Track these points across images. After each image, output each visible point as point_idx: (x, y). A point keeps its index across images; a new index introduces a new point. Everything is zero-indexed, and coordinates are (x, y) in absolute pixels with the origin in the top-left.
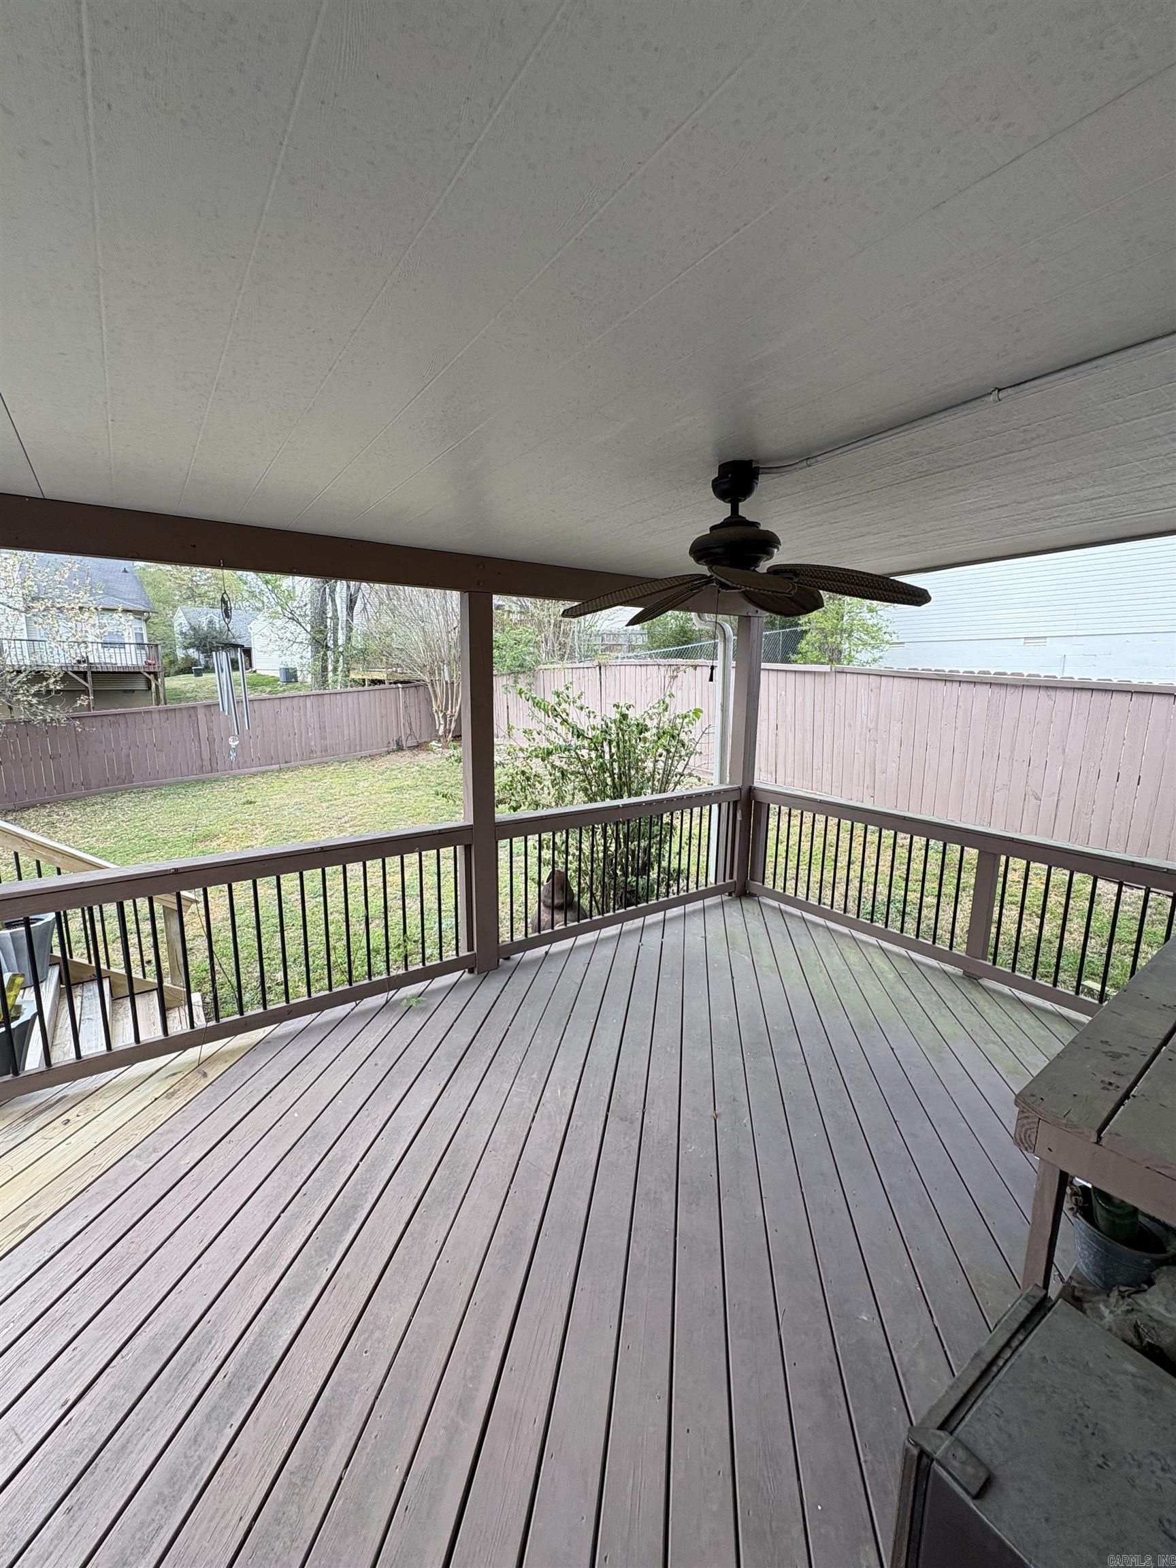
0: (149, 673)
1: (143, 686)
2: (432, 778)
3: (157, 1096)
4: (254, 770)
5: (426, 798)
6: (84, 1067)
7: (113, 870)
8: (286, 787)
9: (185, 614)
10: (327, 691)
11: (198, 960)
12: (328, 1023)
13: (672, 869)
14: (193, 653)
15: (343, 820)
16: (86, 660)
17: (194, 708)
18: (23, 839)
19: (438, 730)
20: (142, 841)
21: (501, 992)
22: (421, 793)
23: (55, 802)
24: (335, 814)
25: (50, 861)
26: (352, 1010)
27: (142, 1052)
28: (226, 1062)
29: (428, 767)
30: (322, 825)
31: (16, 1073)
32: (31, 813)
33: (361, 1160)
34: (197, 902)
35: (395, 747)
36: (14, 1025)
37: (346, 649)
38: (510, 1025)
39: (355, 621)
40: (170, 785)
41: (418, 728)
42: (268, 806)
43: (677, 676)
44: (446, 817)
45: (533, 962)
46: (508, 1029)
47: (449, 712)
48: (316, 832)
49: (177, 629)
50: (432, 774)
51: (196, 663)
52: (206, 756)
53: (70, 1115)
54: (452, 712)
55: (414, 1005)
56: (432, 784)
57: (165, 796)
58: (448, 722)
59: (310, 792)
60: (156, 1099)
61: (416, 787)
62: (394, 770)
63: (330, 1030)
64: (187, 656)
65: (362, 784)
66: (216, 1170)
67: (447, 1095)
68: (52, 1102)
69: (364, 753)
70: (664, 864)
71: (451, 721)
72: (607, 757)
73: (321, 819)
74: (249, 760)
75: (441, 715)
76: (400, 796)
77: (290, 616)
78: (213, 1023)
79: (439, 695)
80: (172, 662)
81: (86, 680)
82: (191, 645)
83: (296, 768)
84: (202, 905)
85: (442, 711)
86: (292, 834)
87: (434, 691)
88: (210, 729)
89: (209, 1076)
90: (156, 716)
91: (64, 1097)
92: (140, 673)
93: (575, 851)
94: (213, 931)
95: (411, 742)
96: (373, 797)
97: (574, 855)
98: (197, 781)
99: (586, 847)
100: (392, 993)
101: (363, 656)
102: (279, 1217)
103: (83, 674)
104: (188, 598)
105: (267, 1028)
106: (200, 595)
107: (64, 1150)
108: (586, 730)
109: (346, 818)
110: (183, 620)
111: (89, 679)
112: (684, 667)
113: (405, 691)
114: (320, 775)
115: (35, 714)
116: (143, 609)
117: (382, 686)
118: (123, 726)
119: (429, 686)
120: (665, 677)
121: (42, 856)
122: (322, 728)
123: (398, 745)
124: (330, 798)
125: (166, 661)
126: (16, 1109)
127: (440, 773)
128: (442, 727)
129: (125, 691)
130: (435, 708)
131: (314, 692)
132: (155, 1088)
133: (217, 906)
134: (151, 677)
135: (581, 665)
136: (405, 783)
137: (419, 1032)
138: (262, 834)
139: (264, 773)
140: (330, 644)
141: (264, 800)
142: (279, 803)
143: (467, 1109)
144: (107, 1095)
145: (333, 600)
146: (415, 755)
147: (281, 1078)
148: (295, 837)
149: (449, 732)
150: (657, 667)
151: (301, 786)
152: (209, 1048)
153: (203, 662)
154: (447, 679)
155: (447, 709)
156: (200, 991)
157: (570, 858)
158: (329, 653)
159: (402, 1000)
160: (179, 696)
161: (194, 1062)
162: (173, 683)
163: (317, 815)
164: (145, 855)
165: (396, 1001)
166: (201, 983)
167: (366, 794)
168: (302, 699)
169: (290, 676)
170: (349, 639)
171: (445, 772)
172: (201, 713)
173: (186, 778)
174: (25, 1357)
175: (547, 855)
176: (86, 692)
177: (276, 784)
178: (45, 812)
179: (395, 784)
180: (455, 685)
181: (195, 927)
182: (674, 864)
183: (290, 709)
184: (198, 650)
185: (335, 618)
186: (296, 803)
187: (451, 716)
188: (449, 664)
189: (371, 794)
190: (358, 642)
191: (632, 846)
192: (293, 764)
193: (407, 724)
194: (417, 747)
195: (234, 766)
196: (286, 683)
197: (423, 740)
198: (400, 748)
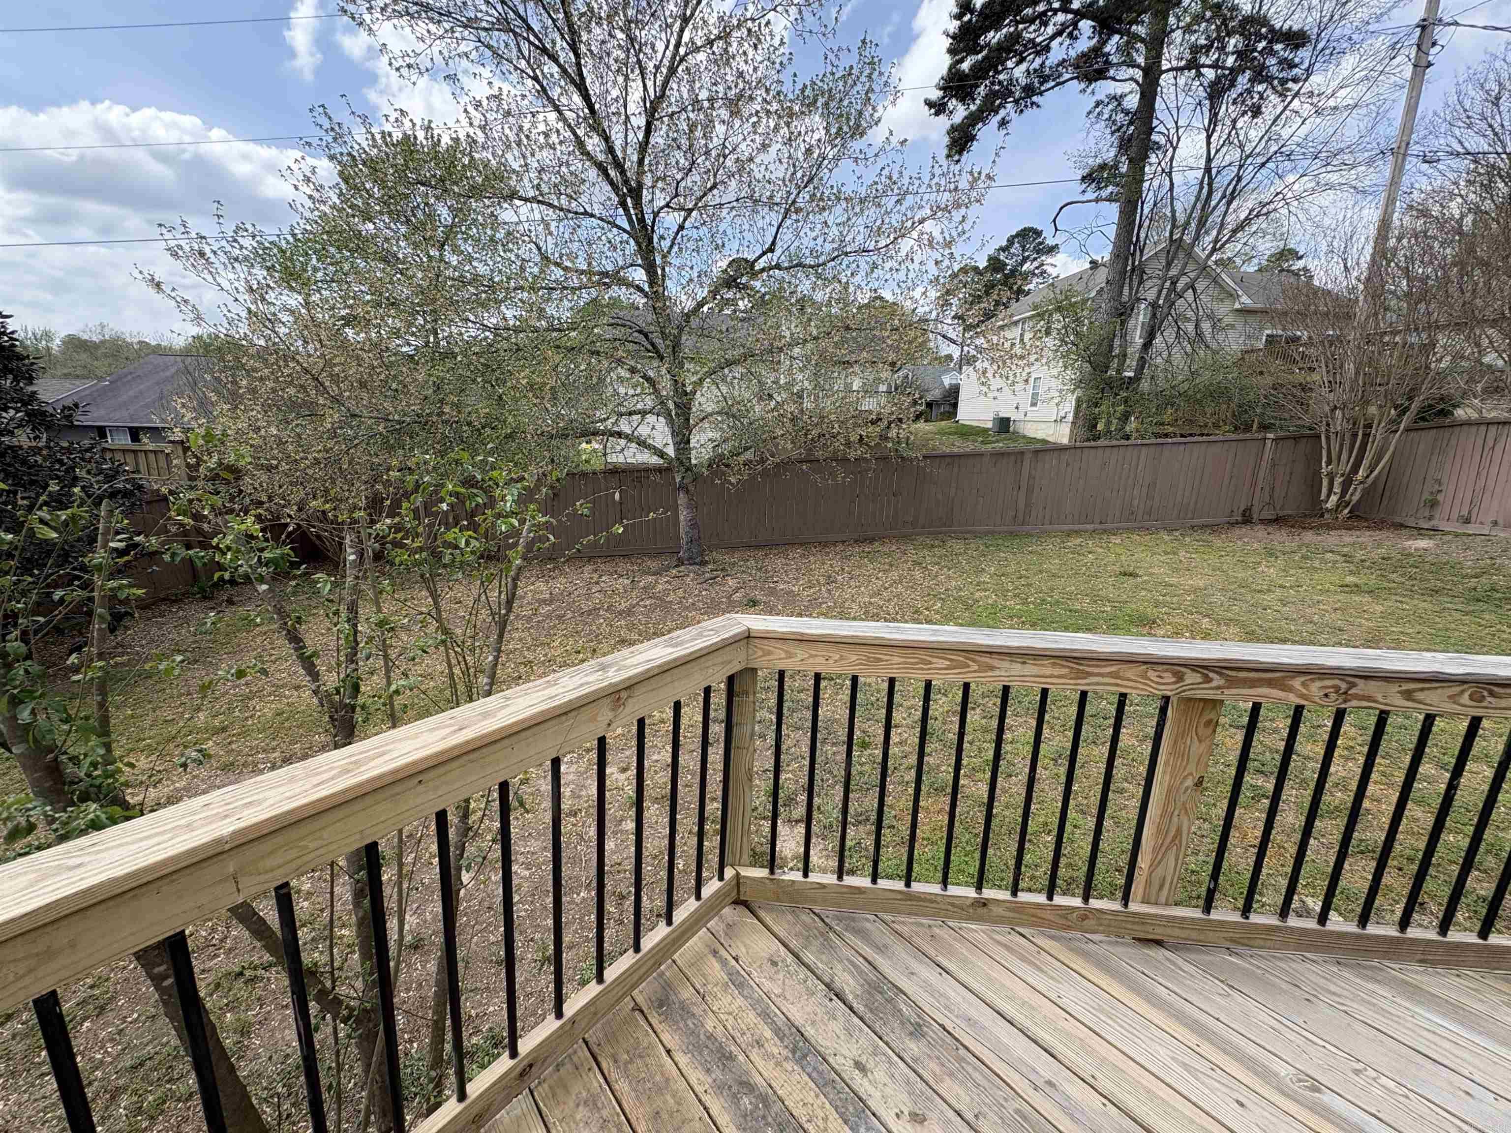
35: (1240, 519)
47: (1356, 477)
54: (1361, 477)
58: (1349, 492)
69: (1196, 522)
71: (1355, 489)
75: (1339, 481)
85: (1343, 475)
88: (1032, 477)
95: (1268, 514)
113: (1277, 443)
114: (1164, 546)
119: (1323, 437)
123: (1244, 515)
128: (1334, 498)
130: (1328, 470)
146: (1268, 532)
149: (1345, 507)
155: (1352, 473)
172: (1028, 456)
173: (997, 529)
183: (1120, 461)
187: (1358, 484)
192: (1108, 526)
193: (1267, 489)
194: (1278, 521)
195: (1047, 521)
196: (1000, 432)
197: (1285, 513)
198: (1247, 519)
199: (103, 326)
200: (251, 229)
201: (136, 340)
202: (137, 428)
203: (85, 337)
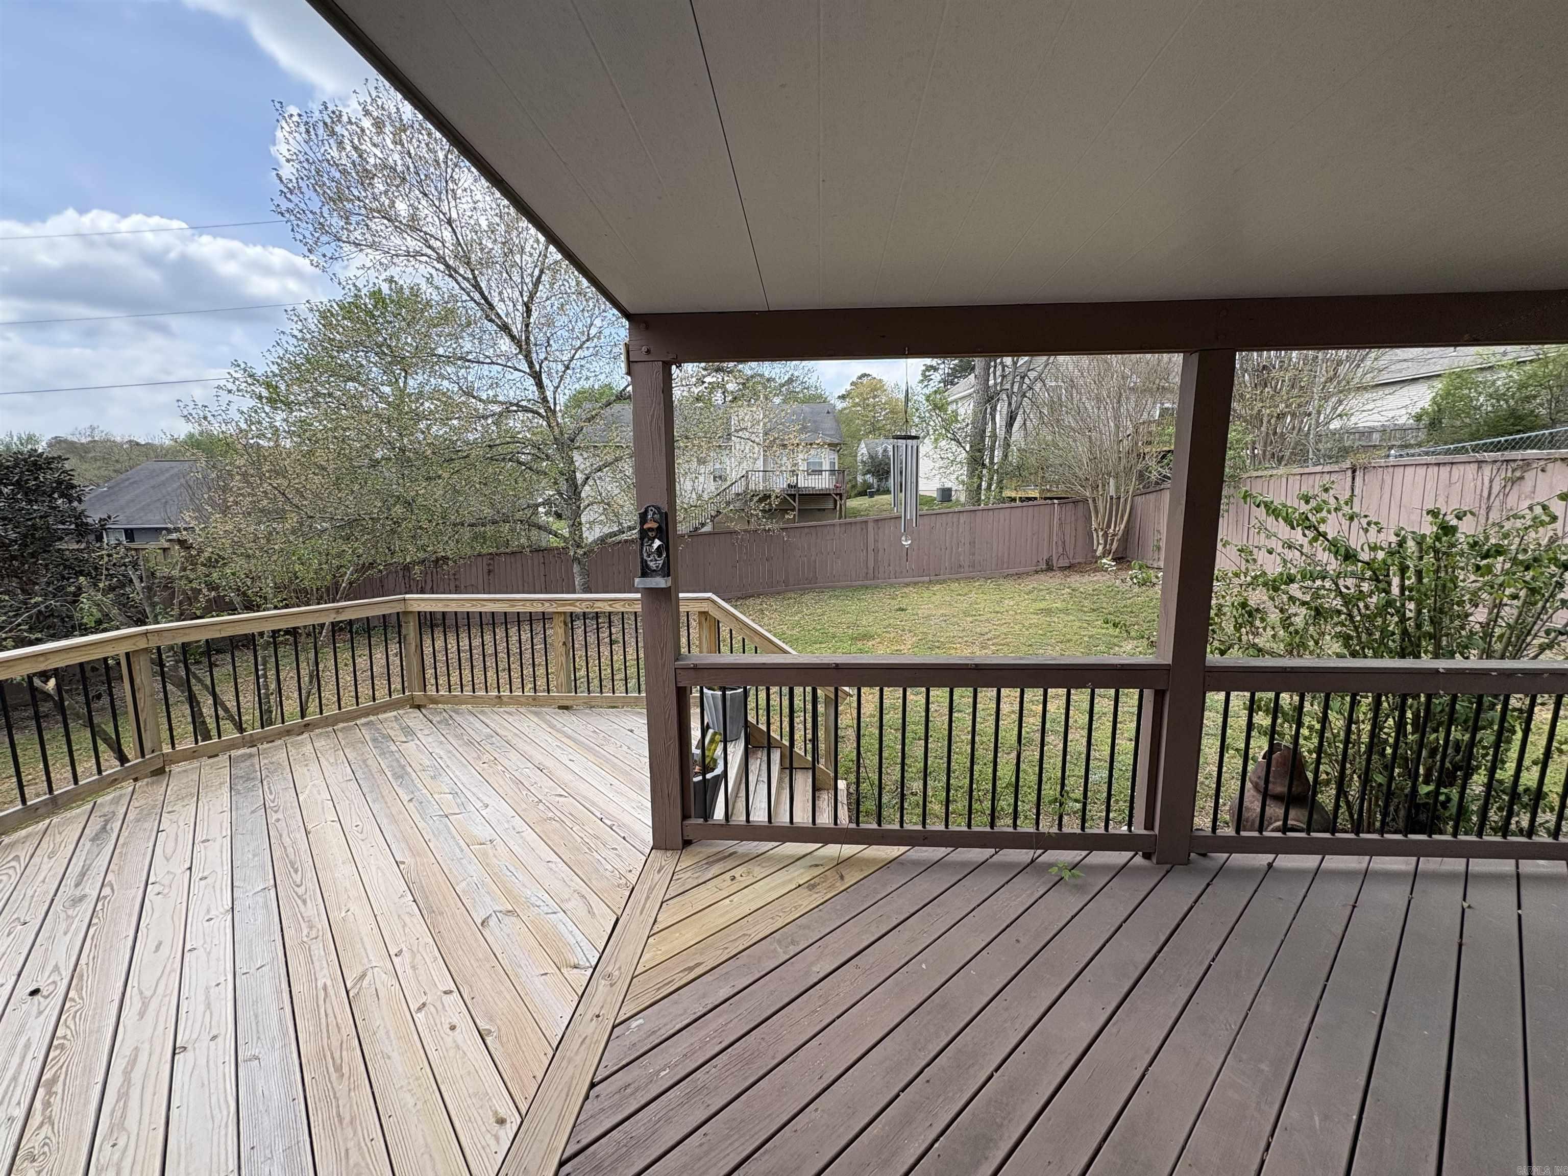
0: (836, 494)
1: (831, 506)
2: (1086, 603)
3: (801, 883)
4: (909, 580)
5: (1077, 624)
6: (751, 832)
7: (794, 656)
8: (934, 598)
9: (867, 446)
10: (980, 508)
11: (847, 749)
12: (963, 864)
13: (1521, 789)
14: (870, 478)
15: (986, 637)
16: (796, 486)
17: (866, 522)
18: (737, 619)
19: (1096, 551)
20: (817, 634)
21: (1196, 902)
22: (1072, 618)
23: (766, 594)
24: (978, 630)
25: (752, 640)
26: (991, 857)
27: (794, 833)
28: (862, 870)
29: (1081, 589)
30: (965, 639)
31: (706, 820)
32: (750, 602)
33: (997, 1070)
34: (851, 696)
35: (1044, 567)
36: (709, 776)
37: (1000, 467)
38: (1213, 960)
39: (1013, 439)
40: (842, 588)
41: (1072, 547)
42: (917, 614)
43: (1522, 478)
44: (1102, 648)
45: (1246, 873)
46: (1210, 966)
47: (1111, 531)
48: (958, 645)
49: (859, 458)
50: (1085, 598)
51: (870, 486)
52: (871, 564)
53: (737, 872)
54: (1114, 530)
55: (1066, 878)
56: (1085, 609)
57: (837, 597)
58: (1109, 541)
59: (956, 605)
60: (800, 886)
61: (1066, 611)
62: (1042, 590)
63: (966, 873)
64: (865, 481)
65: (1006, 602)
66: (842, 995)
67: (1114, 1030)
68: (726, 854)
69: (1011, 571)
70: (1506, 774)
71: (1112, 540)
72: (1395, 590)
73: (964, 633)
74: (904, 571)
75: (1101, 534)
76: (1048, 619)
77: (952, 437)
78: (853, 826)
79: (1101, 510)
80: (854, 487)
81: (794, 501)
82: (868, 472)
83: (944, 581)
84: (855, 698)
85: (1102, 530)
86: (937, 644)
87: (1096, 507)
88: (876, 541)
89: (846, 879)
90: (837, 529)
91: (735, 853)
92: (830, 494)
93: (1314, 723)
94: (862, 724)
95: (1064, 563)
96: (1018, 617)
97: (1311, 728)
98: (862, 587)
99: (1337, 722)
100: (1039, 852)
101: (1019, 473)
102: (898, 1096)
103: (793, 496)
104: (870, 432)
105: (901, 848)
106: (879, 429)
107: (727, 906)
108: (1359, 549)
109: (989, 636)
110: (864, 451)
111: (797, 500)
112: (1542, 463)
113: (1061, 508)
114: (966, 590)
115: (760, 525)
116: (837, 442)
117: (1035, 502)
118: (814, 535)
119: (1090, 501)
120: (1491, 481)
121: (747, 635)
122: (972, 543)
123: (1047, 564)
124: (974, 613)
125: (849, 486)
126: (704, 850)
127: (1096, 597)
128: (1101, 547)
129: (819, 510)
130: (1094, 525)
131: (967, 508)
132: (800, 875)
133: (867, 701)
134: (838, 498)
135: (1319, 469)
136: (1054, 605)
137: (1073, 917)
138: (910, 640)
139: (916, 583)
140: (987, 461)
141: (913, 609)
142: (927, 612)
143: (1147, 1070)
144: (764, 865)
145: (993, 419)
146: (1066, 576)
147: (912, 911)
148: (938, 648)
149: (1109, 554)
150: (1476, 465)
151: (948, 599)
152: (849, 850)
153: (876, 486)
154: (1112, 492)
155: (1109, 526)
156: (846, 779)
157: (1305, 732)
158: (985, 471)
159: (1051, 865)
160: (856, 513)
161: (833, 859)
162: (854, 503)
163: (961, 629)
164: (818, 646)
165: (1044, 863)
166: (848, 772)
167: (1011, 612)
168: (955, 515)
169: (946, 494)
170: (1006, 456)
171: (1102, 597)
172: (871, 525)
173: (854, 583)
174: (671, 1113)
175: (1262, 720)
176: (793, 510)
177: (926, 594)
178: (758, 601)
179: (1042, 605)
180: (1122, 500)
181: (847, 719)
182: (1530, 778)
183: (944, 525)
184: (873, 475)
185: (994, 436)
186: (942, 615)
187: (1113, 535)
188: (1117, 477)
189: (1016, 613)
190: (1014, 458)
191: (1436, 737)
192: (942, 577)
193: (1060, 543)
194: (1070, 568)
195: (892, 575)
196: (942, 501)
197: (1077, 561)
198: (1050, 568)
199: (92, 428)
200: (243, 366)
201: (126, 439)
202: (132, 530)
203: (70, 438)
